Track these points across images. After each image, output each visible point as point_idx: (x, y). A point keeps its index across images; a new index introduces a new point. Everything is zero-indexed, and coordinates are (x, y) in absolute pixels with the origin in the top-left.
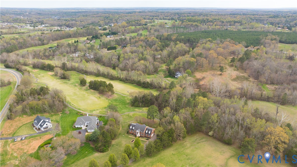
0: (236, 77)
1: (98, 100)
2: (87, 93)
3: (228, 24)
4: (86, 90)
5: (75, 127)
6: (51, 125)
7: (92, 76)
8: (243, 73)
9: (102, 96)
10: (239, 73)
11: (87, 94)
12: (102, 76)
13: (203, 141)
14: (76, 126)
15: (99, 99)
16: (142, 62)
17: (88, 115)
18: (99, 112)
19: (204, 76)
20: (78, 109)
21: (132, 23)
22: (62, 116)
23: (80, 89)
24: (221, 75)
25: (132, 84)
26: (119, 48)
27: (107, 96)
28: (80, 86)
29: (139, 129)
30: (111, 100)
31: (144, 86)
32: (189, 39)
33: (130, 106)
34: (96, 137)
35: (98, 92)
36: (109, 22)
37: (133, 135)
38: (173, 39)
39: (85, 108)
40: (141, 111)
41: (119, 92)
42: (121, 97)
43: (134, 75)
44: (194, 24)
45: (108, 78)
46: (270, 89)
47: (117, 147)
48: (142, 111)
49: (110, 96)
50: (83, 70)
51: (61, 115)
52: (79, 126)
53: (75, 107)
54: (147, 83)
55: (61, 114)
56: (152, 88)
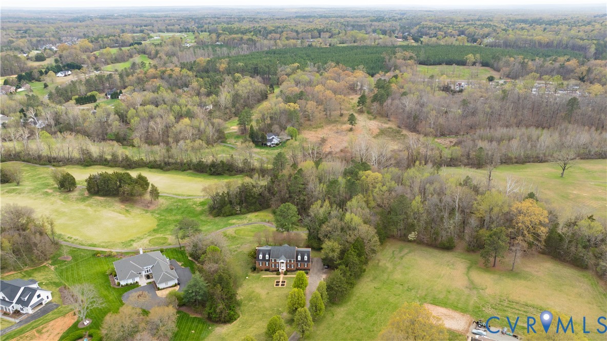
0: (378, 131)
1: (126, 217)
2: (91, 206)
3: (310, 36)
4: (83, 199)
5: (119, 284)
6: (49, 294)
7: (71, 166)
8: (387, 123)
9: (131, 207)
10: (380, 124)
11: (89, 208)
12: (100, 165)
13: (405, 253)
14: (123, 283)
15: (128, 215)
16: (186, 120)
17: (141, 252)
18: (148, 243)
19: (322, 136)
20: (90, 246)
21: (103, 41)
22: (56, 269)
23: (65, 199)
24: (351, 130)
25: (183, 171)
26: (101, 99)
27: (143, 206)
28: (60, 192)
29: (283, 256)
30: (156, 212)
31: (214, 172)
32: (255, 68)
33: (211, 218)
34: (202, 293)
35: (117, 199)
36: (39, 41)
37: (268, 272)
38: (221, 70)
39: (106, 241)
40: (246, 222)
41: (166, 193)
42: (176, 202)
43: (183, 151)
44: (245, 37)
45: (119, 167)
46: (444, 145)
47: (251, 303)
48: (249, 221)
49: (151, 203)
50: (40, 157)
51: (53, 267)
52: (130, 281)
53: (77, 241)
54: (221, 165)
55: (51, 265)
56: (234, 172)
